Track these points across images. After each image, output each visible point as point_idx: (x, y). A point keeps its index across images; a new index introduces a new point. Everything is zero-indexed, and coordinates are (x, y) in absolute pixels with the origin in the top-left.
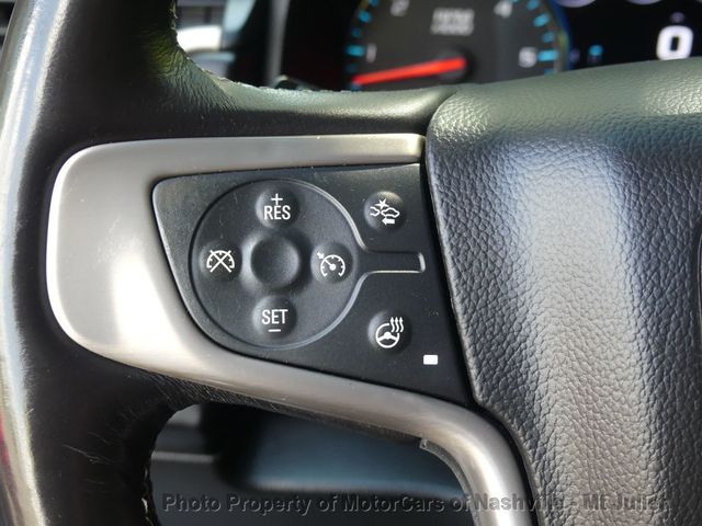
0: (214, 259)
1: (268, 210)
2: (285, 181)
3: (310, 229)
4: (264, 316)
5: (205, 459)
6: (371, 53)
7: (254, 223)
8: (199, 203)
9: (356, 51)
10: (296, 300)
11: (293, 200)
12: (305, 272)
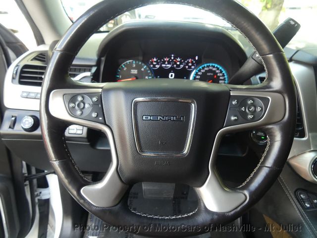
0: (72, 105)
1: (80, 99)
2: (82, 95)
3: (85, 101)
4: (79, 113)
5: (88, 143)
6: (121, 77)
7: (78, 100)
8: (70, 97)
9: (118, 76)
10: (83, 110)
11: (83, 97)
12: (84, 107)
